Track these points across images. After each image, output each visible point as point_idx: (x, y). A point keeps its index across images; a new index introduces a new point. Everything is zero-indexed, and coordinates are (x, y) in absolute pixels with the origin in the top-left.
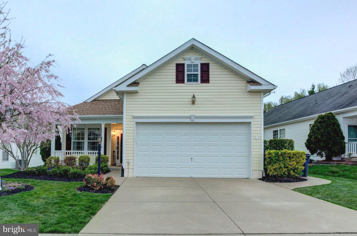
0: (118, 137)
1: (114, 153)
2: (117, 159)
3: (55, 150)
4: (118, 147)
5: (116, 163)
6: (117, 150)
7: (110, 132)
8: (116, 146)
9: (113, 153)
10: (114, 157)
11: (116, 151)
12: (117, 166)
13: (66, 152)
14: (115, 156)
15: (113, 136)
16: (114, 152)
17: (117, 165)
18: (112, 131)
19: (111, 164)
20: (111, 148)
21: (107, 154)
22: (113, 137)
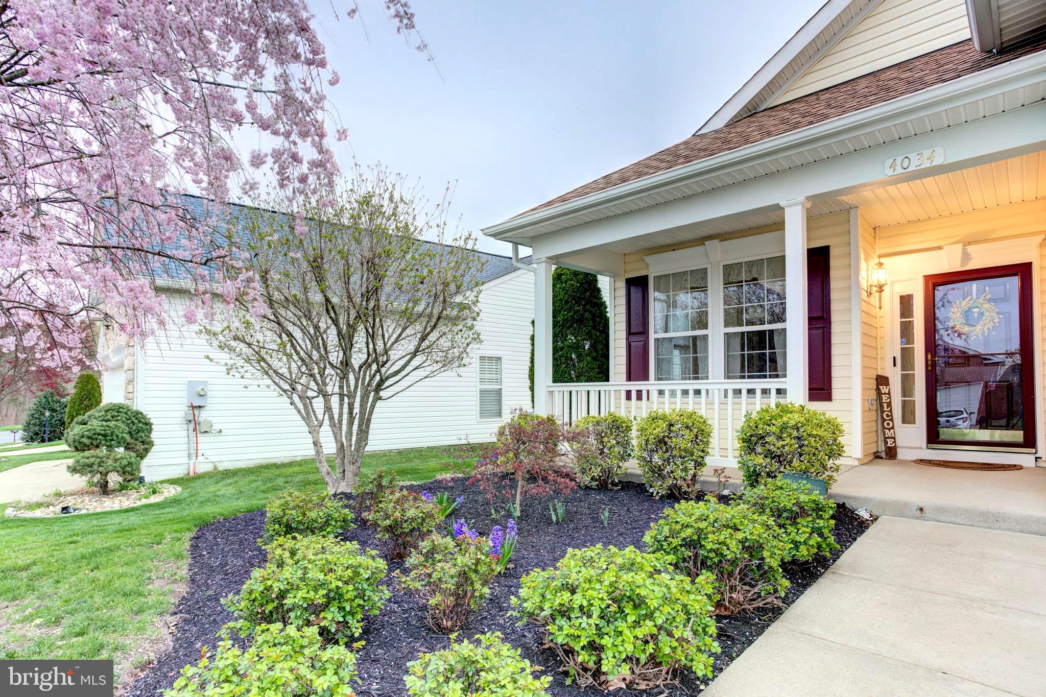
0: (902, 298)
1: (884, 389)
2: (904, 422)
3: (555, 381)
4: (907, 355)
5: (899, 443)
6: (903, 369)
7: (852, 269)
8: (894, 347)
9: (878, 389)
10: (882, 412)
11: (895, 376)
12: (904, 463)
13: (629, 388)
14: (889, 405)
15: (870, 294)
16: (882, 380)
17: (902, 454)
18: (863, 265)
19: (864, 450)
20: (863, 361)
21: (835, 393)
22: (874, 299)
